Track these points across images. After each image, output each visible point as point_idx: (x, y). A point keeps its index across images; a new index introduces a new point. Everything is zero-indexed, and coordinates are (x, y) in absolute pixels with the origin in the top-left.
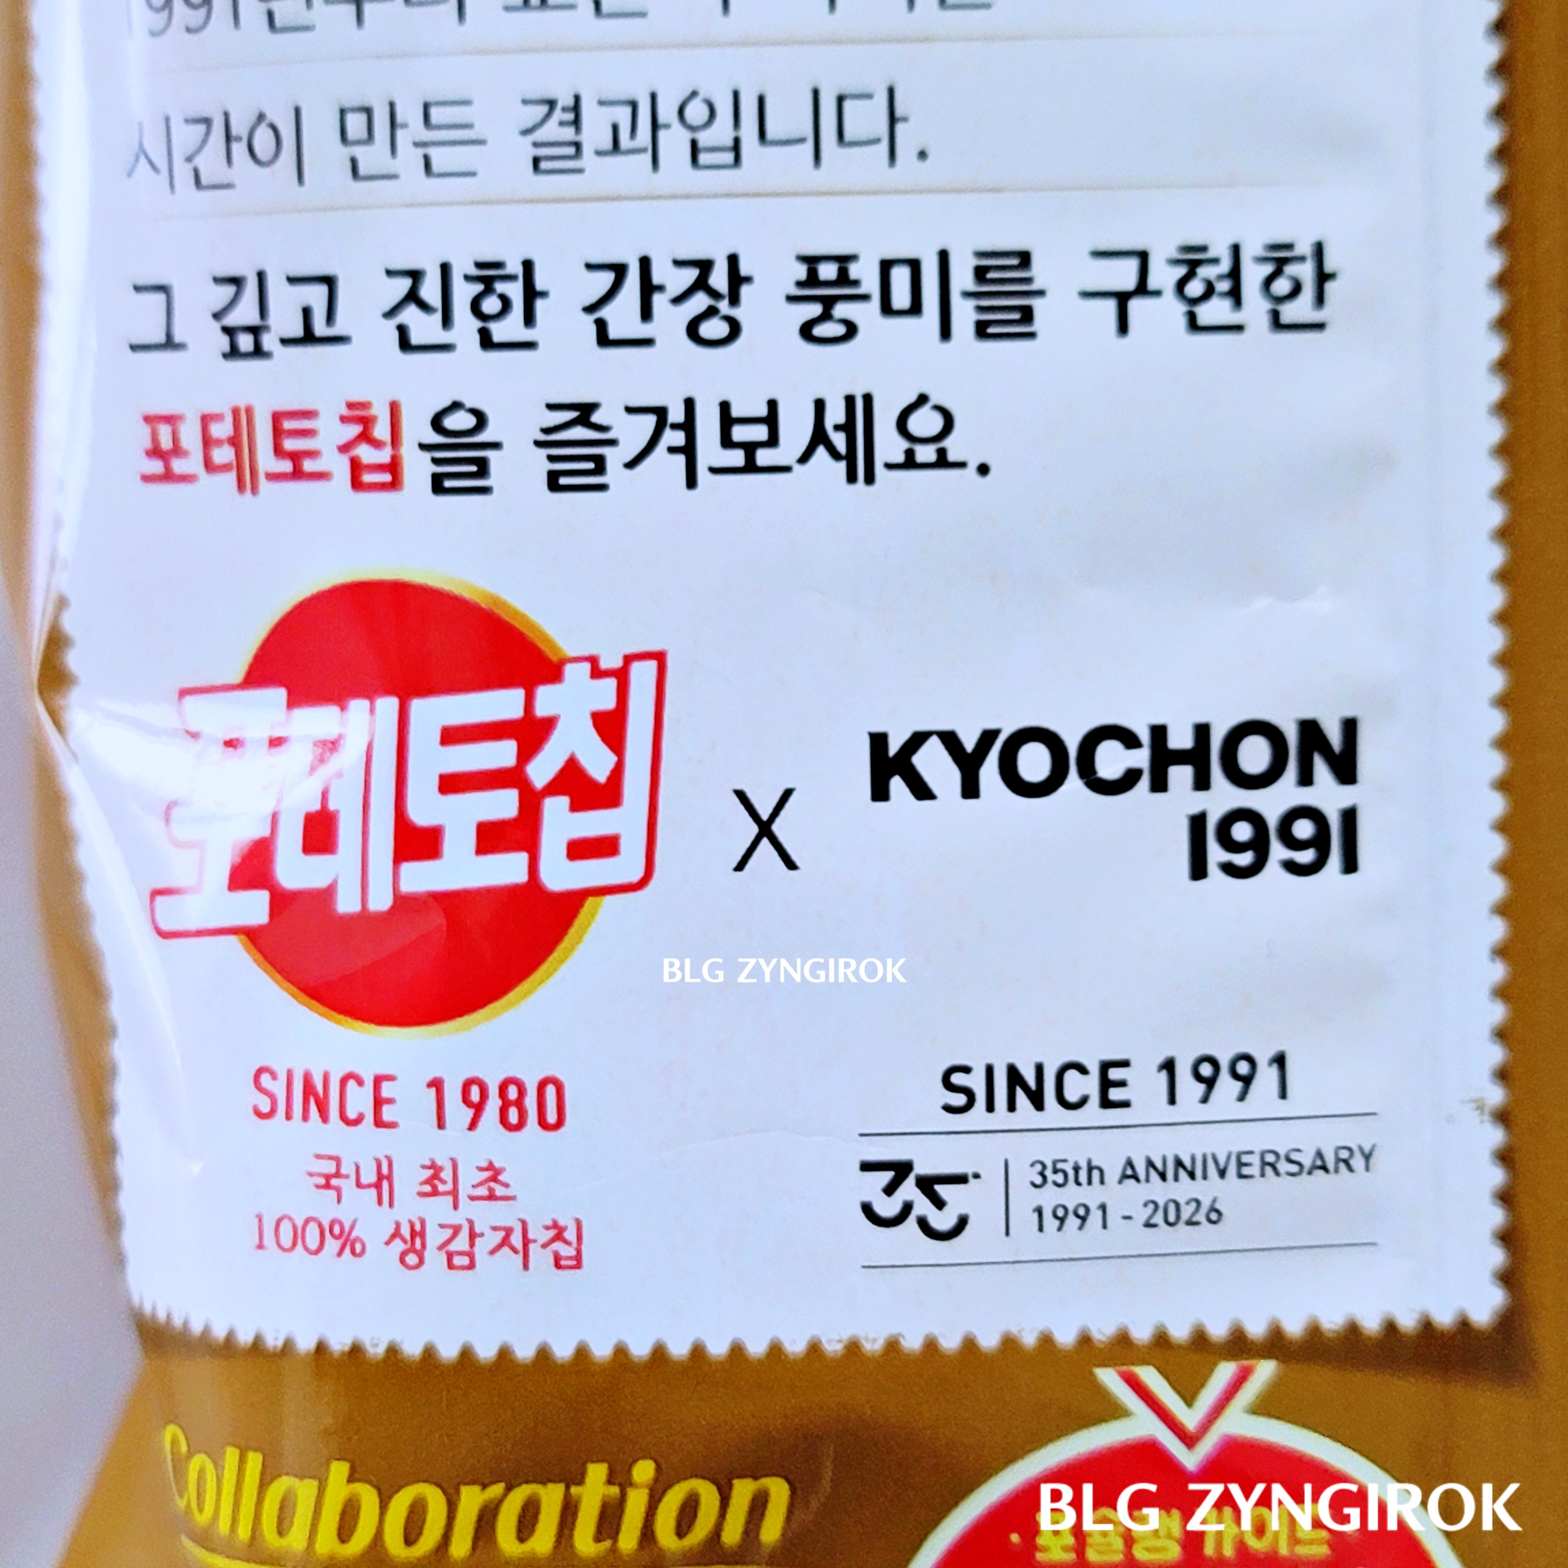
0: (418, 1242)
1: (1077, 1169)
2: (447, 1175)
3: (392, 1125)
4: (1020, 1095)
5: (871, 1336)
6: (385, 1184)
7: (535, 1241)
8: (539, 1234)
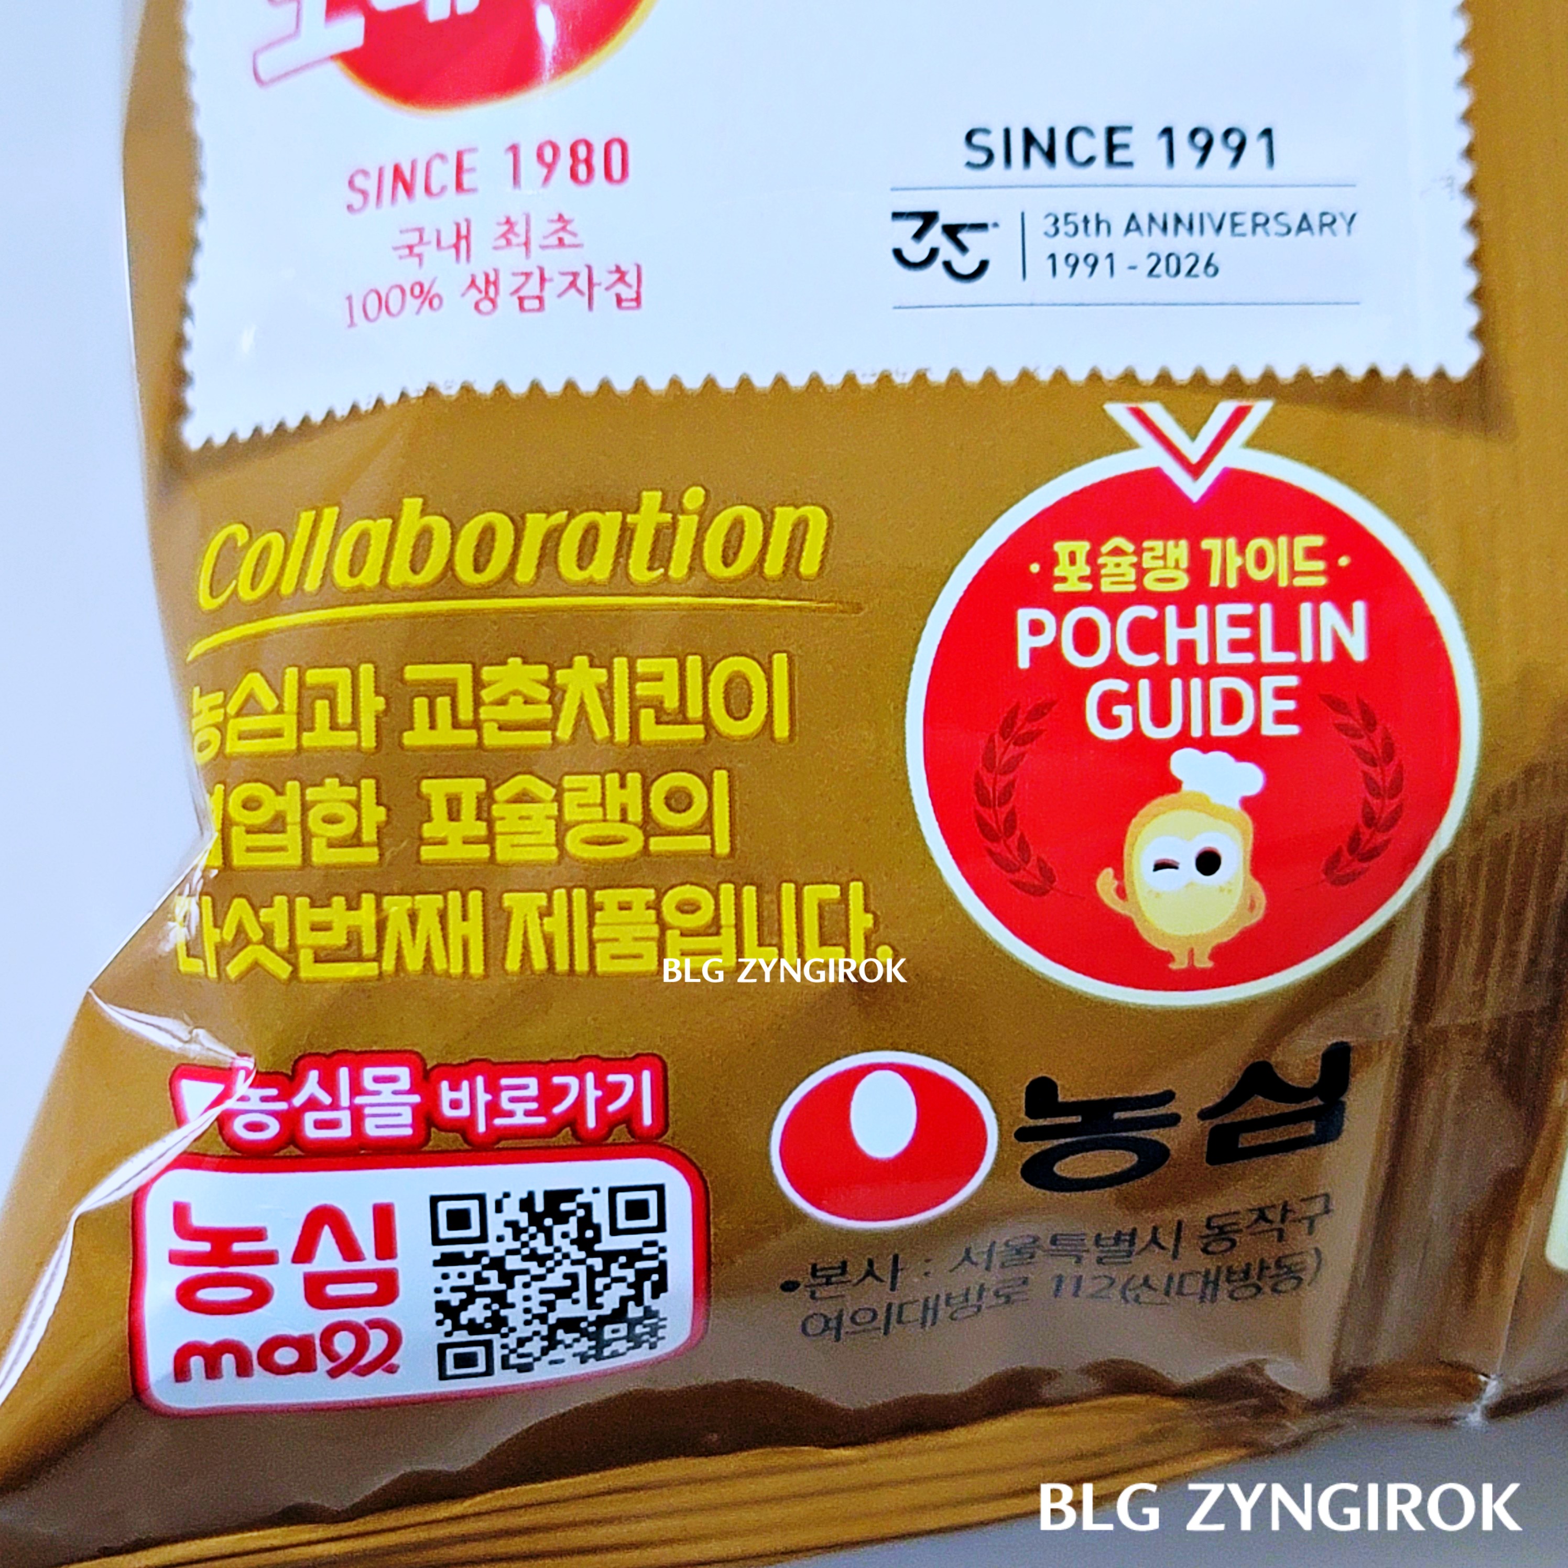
0: (492, 290)
1: (1086, 220)
2: (520, 228)
3: (473, 190)
4: (1034, 153)
5: (901, 370)
6: (463, 244)
7: (599, 284)
8: (603, 277)
